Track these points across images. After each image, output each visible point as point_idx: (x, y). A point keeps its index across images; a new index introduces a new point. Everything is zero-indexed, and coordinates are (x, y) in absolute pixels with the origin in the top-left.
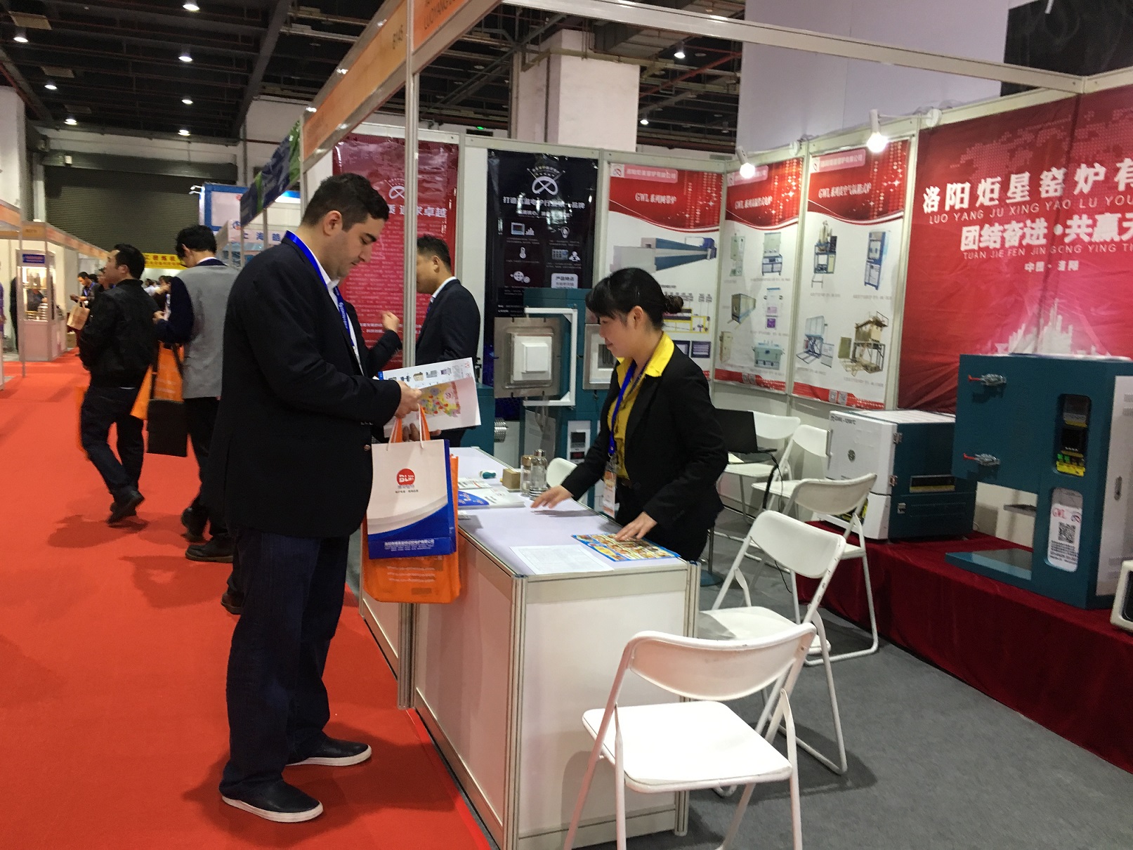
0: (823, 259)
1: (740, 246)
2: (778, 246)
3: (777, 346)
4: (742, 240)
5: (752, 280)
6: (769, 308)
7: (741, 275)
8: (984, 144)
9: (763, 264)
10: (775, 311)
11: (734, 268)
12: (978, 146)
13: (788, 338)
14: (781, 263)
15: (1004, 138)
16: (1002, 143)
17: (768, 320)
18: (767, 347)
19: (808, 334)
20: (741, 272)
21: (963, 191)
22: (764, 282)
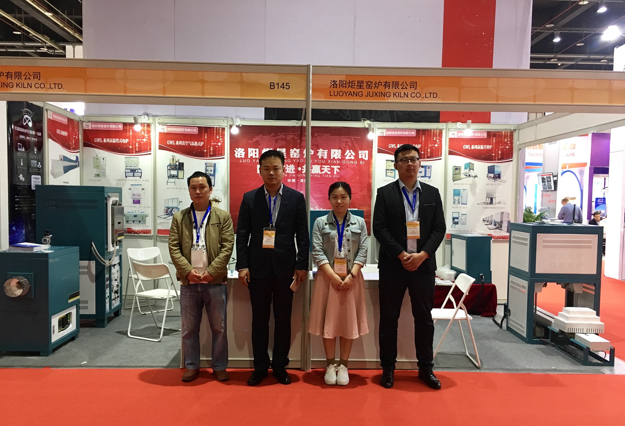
0: (174, 172)
1: (102, 162)
2: (138, 165)
3: (143, 212)
4: (103, 159)
5: (116, 180)
6: (134, 194)
7: (105, 177)
8: (263, 136)
9: (125, 172)
10: (139, 195)
11: (98, 173)
12: (260, 136)
13: (151, 208)
14: (141, 173)
15: (272, 135)
16: (271, 137)
17: (134, 200)
18: (135, 214)
19: (167, 206)
20: (104, 175)
21: (256, 151)
22: (127, 181)
